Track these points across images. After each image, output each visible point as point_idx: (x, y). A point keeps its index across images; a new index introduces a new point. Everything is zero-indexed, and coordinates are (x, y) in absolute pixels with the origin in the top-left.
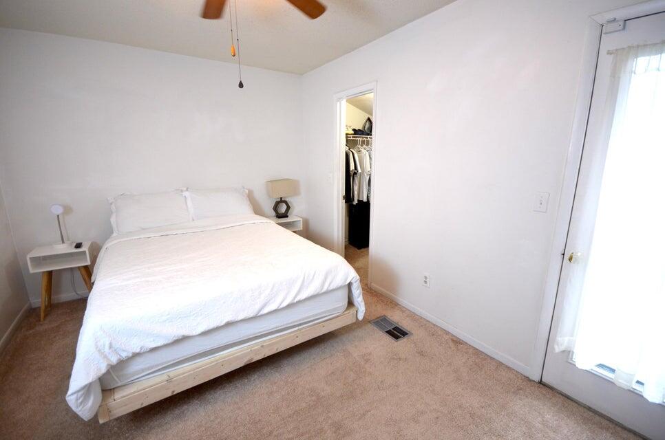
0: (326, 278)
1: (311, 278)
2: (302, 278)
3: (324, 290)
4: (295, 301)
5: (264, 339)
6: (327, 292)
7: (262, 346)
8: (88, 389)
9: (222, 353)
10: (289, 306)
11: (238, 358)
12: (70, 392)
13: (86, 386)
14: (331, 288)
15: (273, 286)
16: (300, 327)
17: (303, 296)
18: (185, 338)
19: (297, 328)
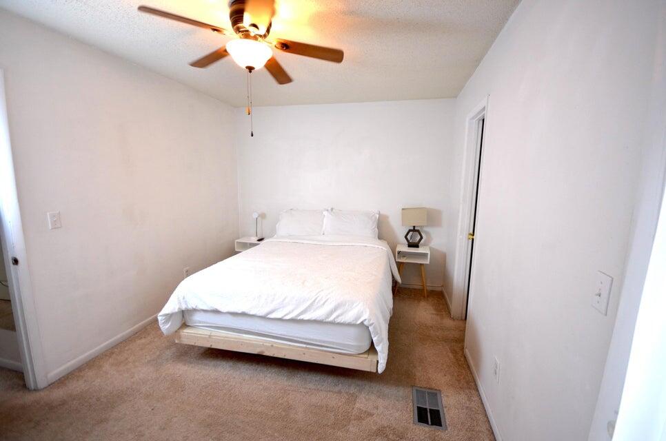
0: (335, 309)
1: (322, 302)
2: (313, 299)
3: (331, 319)
4: (299, 318)
5: (276, 341)
6: (332, 323)
7: (272, 346)
8: (169, 317)
9: (244, 335)
10: (293, 321)
11: (252, 345)
12: (161, 313)
13: (168, 314)
14: (338, 320)
15: (285, 298)
16: (308, 346)
17: (306, 317)
18: (216, 312)
19: (304, 346)
